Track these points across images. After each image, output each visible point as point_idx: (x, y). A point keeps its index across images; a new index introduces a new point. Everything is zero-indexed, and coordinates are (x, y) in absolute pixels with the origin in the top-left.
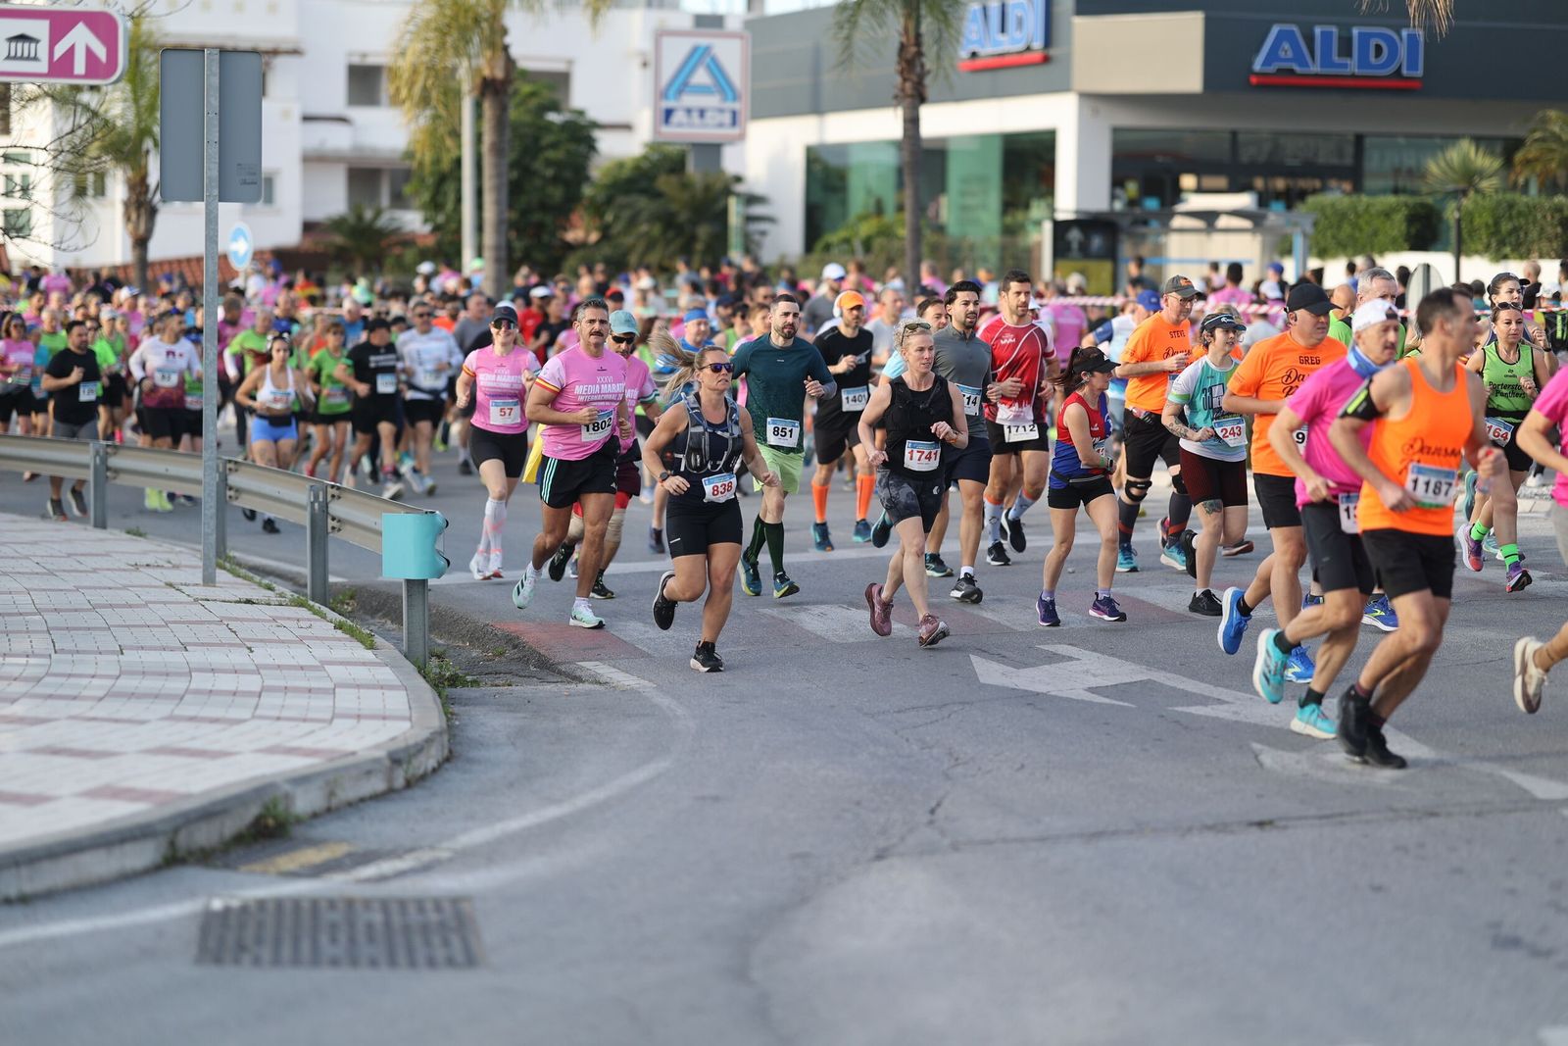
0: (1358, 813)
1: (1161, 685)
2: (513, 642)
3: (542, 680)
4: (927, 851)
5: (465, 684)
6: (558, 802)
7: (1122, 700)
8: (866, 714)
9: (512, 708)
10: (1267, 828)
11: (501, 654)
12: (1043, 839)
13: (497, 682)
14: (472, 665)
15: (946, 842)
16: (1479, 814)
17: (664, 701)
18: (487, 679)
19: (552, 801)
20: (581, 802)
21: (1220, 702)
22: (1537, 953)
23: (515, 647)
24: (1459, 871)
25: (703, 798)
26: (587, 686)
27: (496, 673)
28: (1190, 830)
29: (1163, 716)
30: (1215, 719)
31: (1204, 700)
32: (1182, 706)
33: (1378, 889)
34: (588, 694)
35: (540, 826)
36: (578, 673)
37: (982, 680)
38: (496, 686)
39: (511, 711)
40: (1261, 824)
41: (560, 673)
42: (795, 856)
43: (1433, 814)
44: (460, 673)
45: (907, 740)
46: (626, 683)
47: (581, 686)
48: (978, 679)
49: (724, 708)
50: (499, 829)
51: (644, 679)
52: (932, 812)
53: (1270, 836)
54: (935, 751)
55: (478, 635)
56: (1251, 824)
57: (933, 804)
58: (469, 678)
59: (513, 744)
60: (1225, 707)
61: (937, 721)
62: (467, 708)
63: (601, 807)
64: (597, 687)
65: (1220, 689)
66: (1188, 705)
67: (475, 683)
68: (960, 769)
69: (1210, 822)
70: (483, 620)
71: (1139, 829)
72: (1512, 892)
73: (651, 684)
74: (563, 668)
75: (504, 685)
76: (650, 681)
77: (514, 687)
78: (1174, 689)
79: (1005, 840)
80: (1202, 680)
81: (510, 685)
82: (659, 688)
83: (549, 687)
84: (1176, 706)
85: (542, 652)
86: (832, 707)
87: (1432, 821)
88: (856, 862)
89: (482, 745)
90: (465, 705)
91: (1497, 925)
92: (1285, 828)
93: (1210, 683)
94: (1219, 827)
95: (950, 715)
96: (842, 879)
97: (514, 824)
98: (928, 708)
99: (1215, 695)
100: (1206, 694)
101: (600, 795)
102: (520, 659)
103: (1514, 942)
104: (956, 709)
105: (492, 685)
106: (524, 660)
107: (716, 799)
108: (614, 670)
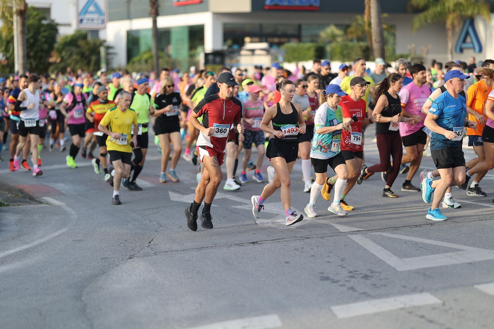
0: (284, 238)
1: (228, 199)
2: (21, 191)
3: (30, 204)
4: (146, 255)
5: (4, 205)
6: (28, 243)
7: (216, 205)
8: (133, 212)
9: (18, 213)
10: (256, 244)
11: (17, 195)
12: (184, 250)
13: (15, 205)
14: (8, 199)
15: (153, 252)
16: (321, 238)
17: (68, 209)
18: (12, 204)
19: (26, 243)
20: (35, 243)
21: (246, 204)
22: (334, 282)
23: (22, 193)
24: (314, 256)
25: (76, 240)
26: (44, 205)
27: (15, 202)
28: (231, 245)
29: (227, 209)
30: (243, 209)
31: (241, 204)
32: (234, 206)
33: (287, 263)
34: (44, 208)
35: (20, 251)
36: (42, 201)
37: (172, 199)
38: (15, 206)
39: (18, 214)
40: (253, 243)
41: (36, 201)
42: (102, 259)
43: (307, 238)
44: (3, 202)
45: (145, 219)
46: (57, 204)
47: (42, 205)
48: (170, 200)
49: (87, 211)
50: (7, 253)
51: (63, 202)
52: (150, 243)
53: (256, 246)
54: (154, 223)
55: (10, 190)
56: (250, 243)
57: (150, 240)
58: (6, 204)
59: (16, 225)
60: (247, 206)
61: (156, 213)
62: (3, 213)
63: (41, 245)
64: (47, 205)
65: (246, 200)
66: (236, 205)
67: (8, 205)
68: (161, 228)
69: (238, 243)
70: (12, 184)
71: (215, 246)
72: (329, 262)
73: (65, 204)
74: (37, 199)
75: (17, 205)
76: (65, 203)
77: (20, 206)
78: (232, 200)
79: (171, 251)
80: (241, 197)
81: (19, 205)
82: (67, 205)
83: (31, 206)
84: (232, 206)
85: (31, 194)
86: (122, 209)
87: (307, 240)
88: (122, 260)
89: (6, 225)
90: (3, 212)
91: (322, 273)
92: (261, 244)
93: (243, 198)
94: (240, 245)
95: (160, 211)
96: (117, 266)
97: (12, 251)
98: (153, 209)
99: (245, 202)
100: (242, 202)
101: (42, 240)
102: (23, 197)
103: (327, 278)
104: (162, 209)
105: (13, 206)
106: (25, 197)
107: (80, 241)
108: (53, 199)
